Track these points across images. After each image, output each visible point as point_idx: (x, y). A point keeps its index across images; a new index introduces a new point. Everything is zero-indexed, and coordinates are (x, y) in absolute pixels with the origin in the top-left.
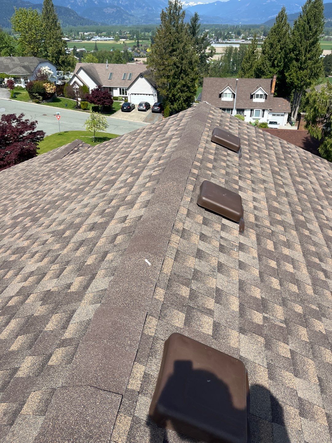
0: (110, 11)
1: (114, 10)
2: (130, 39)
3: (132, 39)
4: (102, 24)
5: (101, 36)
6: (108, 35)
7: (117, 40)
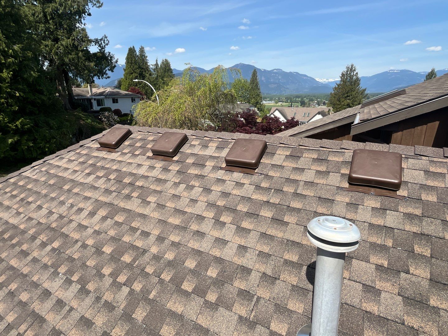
0: (273, 86)
1: (276, 85)
2: (285, 103)
3: (287, 102)
4: (267, 94)
5: (266, 101)
6: (271, 100)
7: (276, 103)
